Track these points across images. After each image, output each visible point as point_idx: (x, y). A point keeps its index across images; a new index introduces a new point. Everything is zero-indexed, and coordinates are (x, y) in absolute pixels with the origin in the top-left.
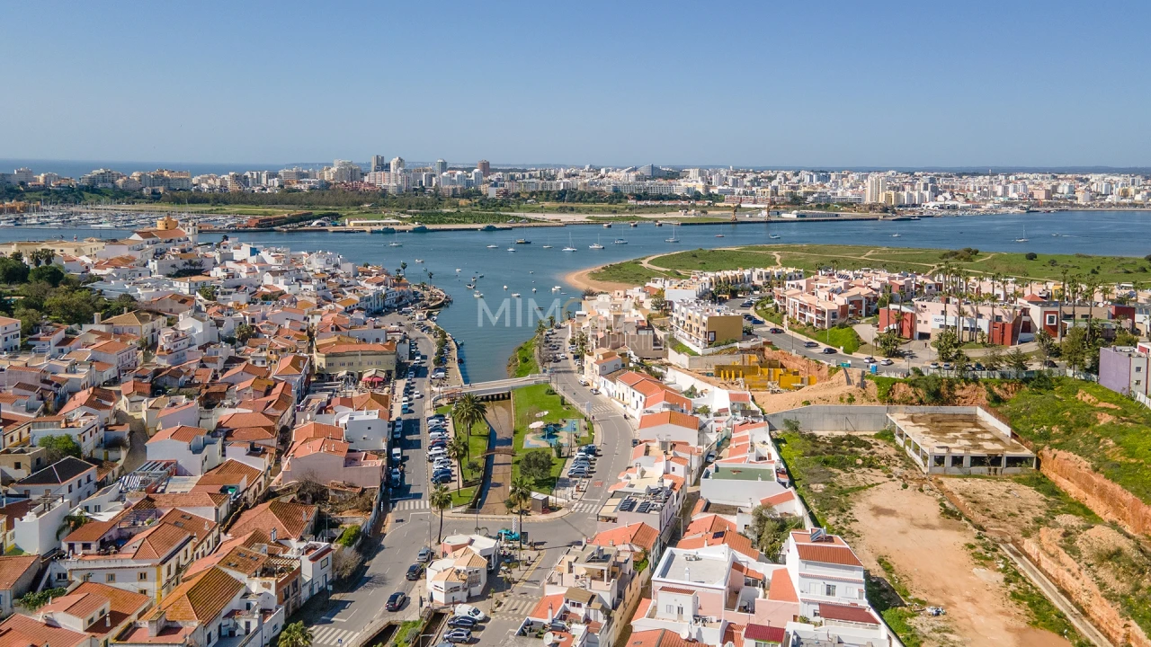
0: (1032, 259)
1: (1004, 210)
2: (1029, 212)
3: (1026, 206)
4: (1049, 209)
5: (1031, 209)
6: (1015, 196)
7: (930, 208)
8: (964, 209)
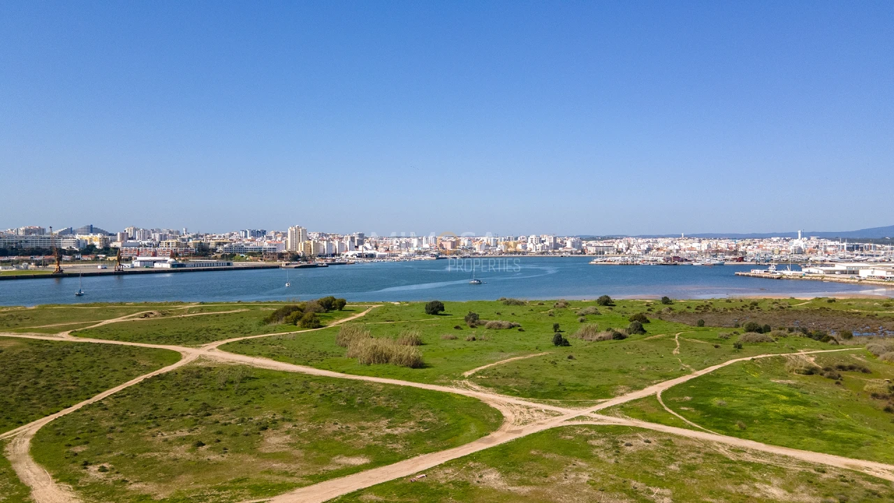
0: (435, 313)
1: (417, 257)
2: (438, 258)
3: (435, 253)
4: (455, 256)
5: (440, 256)
6: (427, 246)
7: (349, 257)
8: (382, 257)
